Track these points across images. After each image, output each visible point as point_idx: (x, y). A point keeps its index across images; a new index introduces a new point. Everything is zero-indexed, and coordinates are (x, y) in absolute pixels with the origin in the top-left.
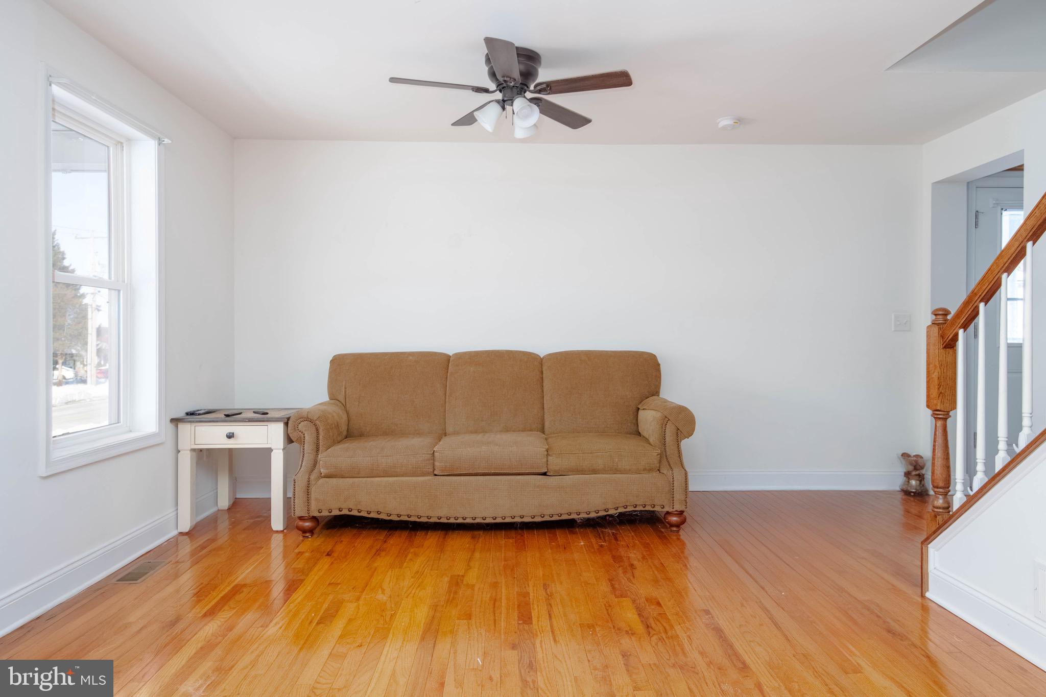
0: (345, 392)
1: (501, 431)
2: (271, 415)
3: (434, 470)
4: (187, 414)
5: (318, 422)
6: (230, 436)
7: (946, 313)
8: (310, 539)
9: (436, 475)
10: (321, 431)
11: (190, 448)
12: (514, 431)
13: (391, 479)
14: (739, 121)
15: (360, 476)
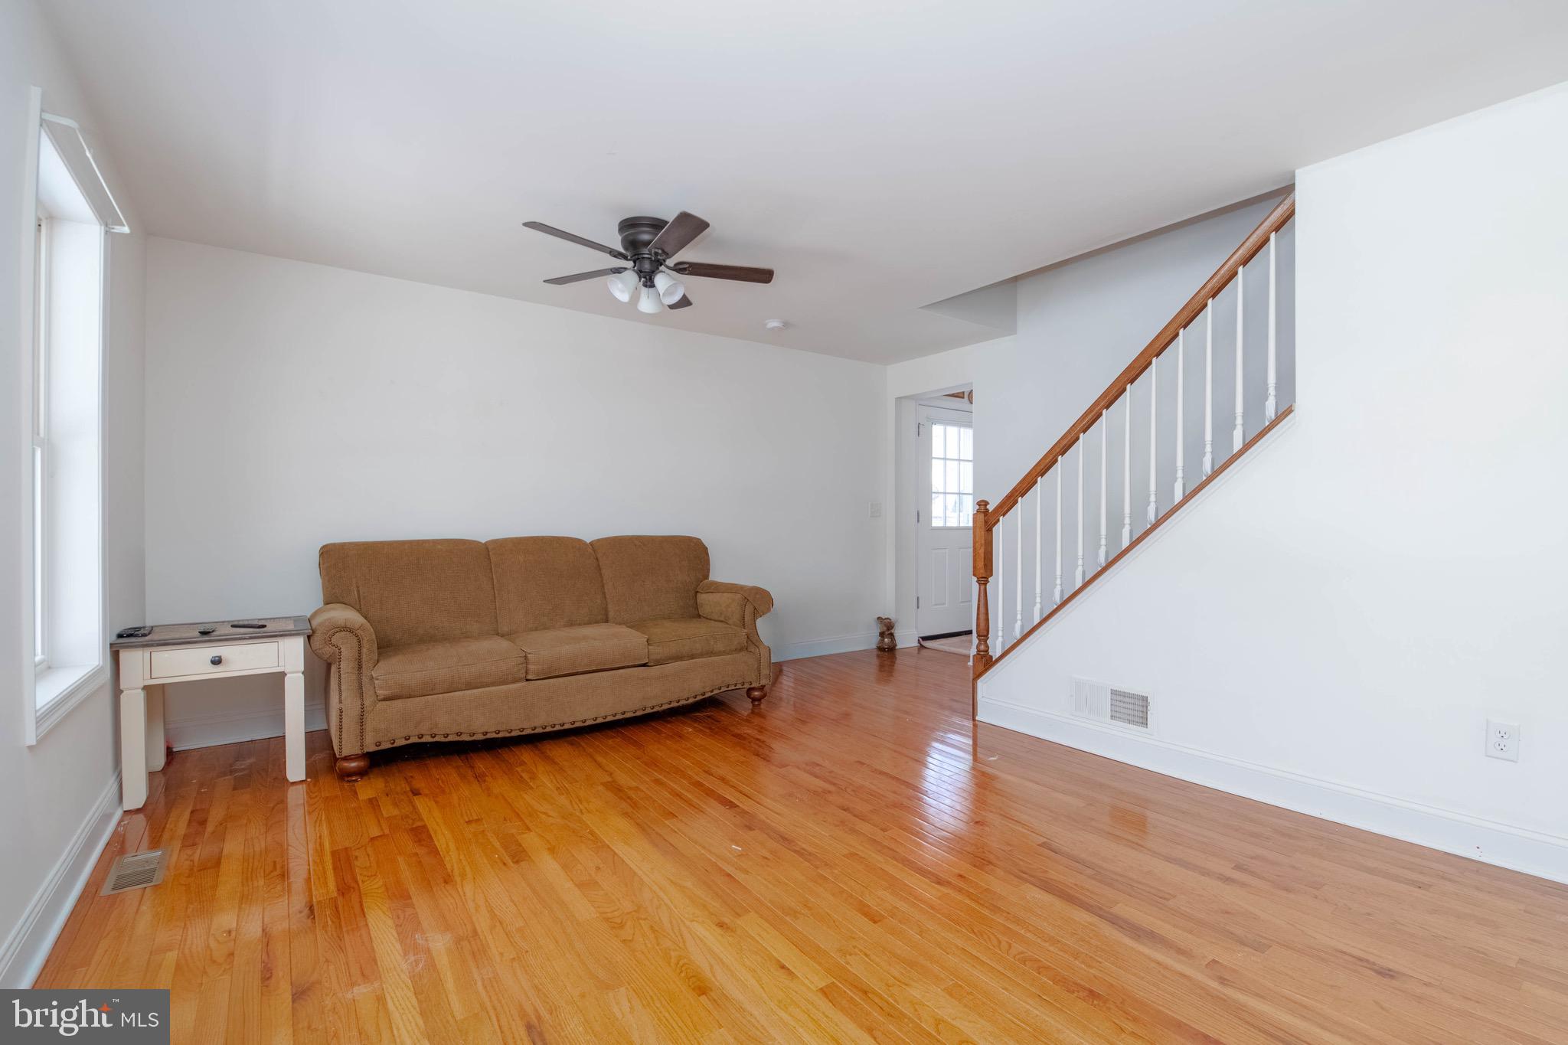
0: (358, 591)
1: (565, 626)
2: (271, 627)
3: (527, 673)
4: (120, 636)
5: (359, 632)
6: (217, 661)
7: (986, 503)
8: (360, 783)
9: (527, 680)
10: (364, 643)
11: (142, 686)
12: (580, 625)
13: (475, 691)
14: (786, 325)
15: (436, 692)
